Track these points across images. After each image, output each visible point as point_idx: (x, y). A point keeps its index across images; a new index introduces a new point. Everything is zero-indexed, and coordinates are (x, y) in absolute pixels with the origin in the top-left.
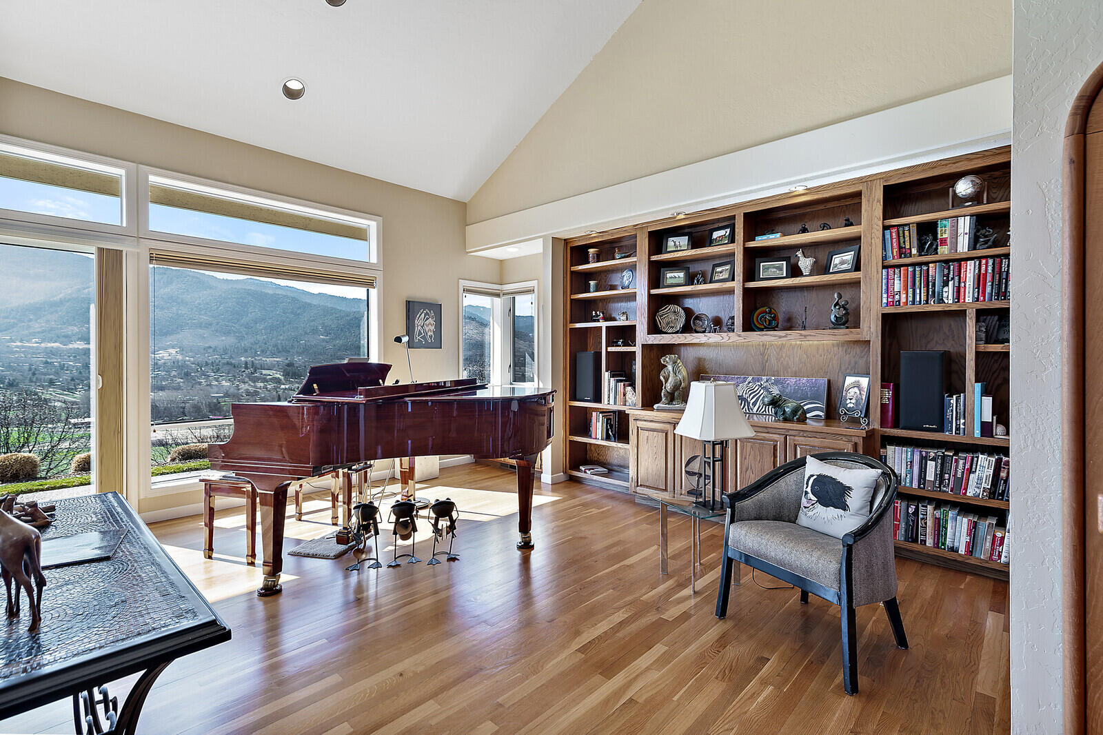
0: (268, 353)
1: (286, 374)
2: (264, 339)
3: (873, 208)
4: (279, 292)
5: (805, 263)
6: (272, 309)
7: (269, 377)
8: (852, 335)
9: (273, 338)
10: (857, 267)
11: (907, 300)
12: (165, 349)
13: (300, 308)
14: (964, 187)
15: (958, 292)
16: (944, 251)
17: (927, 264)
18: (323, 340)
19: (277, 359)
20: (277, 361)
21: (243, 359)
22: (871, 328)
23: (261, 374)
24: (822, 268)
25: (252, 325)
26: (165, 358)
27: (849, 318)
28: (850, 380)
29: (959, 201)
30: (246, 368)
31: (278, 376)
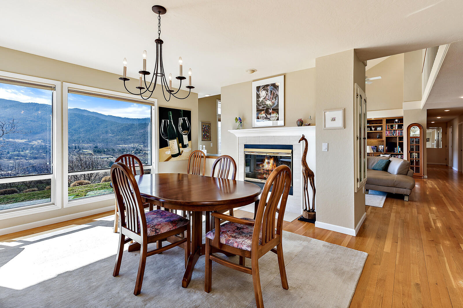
0: (85, 142)
1: (95, 151)
2: (83, 136)
3: (384, 122)
4: (90, 114)
5: (373, 129)
6: (87, 122)
7: (86, 153)
8: (381, 140)
9: (87, 135)
10: (382, 130)
11: (390, 135)
12: (35, 140)
13: (100, 122)
14: (396, 120)
15: (396, 134)
16: (394, 129)
17: (392, 130)
18: (111, 136)
19: (90, 145)
20: (90, 146)
21: (73, 145)
22: (384, 139)
23: (83, 151)
24: (376, 129)
25: (78, 129)
26: (36, 144)
27: (381, 137)
28: (380, 146)
29: (396, 122)
30: (76, 148)
31: (91, 152)
